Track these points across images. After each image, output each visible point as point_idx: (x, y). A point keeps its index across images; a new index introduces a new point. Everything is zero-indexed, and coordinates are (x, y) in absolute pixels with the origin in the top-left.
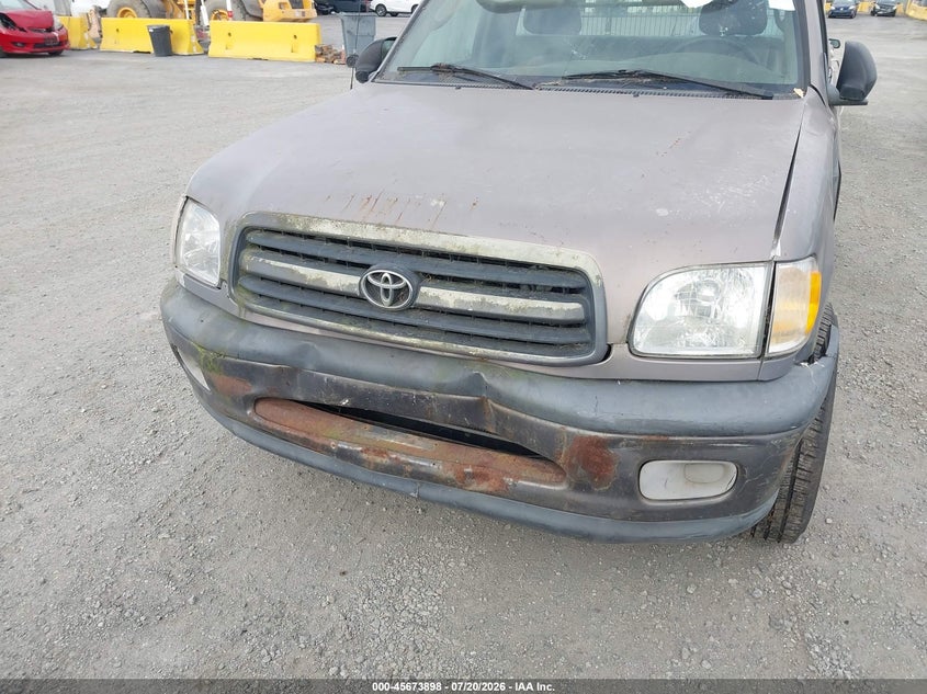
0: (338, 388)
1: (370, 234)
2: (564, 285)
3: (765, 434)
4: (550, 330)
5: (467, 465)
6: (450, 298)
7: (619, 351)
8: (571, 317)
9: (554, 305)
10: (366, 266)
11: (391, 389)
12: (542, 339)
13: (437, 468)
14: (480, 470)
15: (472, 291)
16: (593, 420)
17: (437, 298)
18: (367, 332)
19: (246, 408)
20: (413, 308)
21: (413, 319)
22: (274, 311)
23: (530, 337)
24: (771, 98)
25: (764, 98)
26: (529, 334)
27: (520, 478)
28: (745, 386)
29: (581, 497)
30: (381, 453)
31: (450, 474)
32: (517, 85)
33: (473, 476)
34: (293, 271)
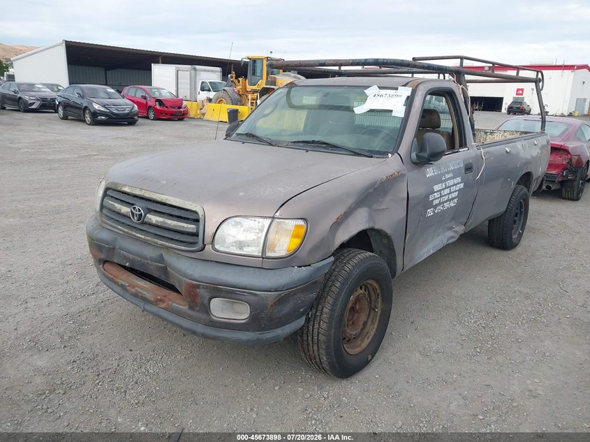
0: (125, 257)
1: (137, 192)
2: (191, 217)
3: (256, 291)
4: (184, 236)
5: (159, 296)
6: (154, 219)
7: (208, 247)
8: (190, 231)
9: (185, 225)
10: (133, 205)
11: (139, 259)
12: (181, 239)
13: (149, 296)
14: (162, 298)
15: (162, 217)
16: (191, 275)
17: (151, 219)
18: (130, 232)
19: (100, 264)
20: (144, 223)
21: (144, 228)
22: (108, 222)
23: (177, 238)
24: (371, 157)
25: (368, 157)
26: (177, 237)
27: (175, 302)
28: (257, 269)
29: (191, 313)
30: (133, 287)
31: (152, 299)
32: (270, 144)
33: (160, 300)
34: (114, 205)
